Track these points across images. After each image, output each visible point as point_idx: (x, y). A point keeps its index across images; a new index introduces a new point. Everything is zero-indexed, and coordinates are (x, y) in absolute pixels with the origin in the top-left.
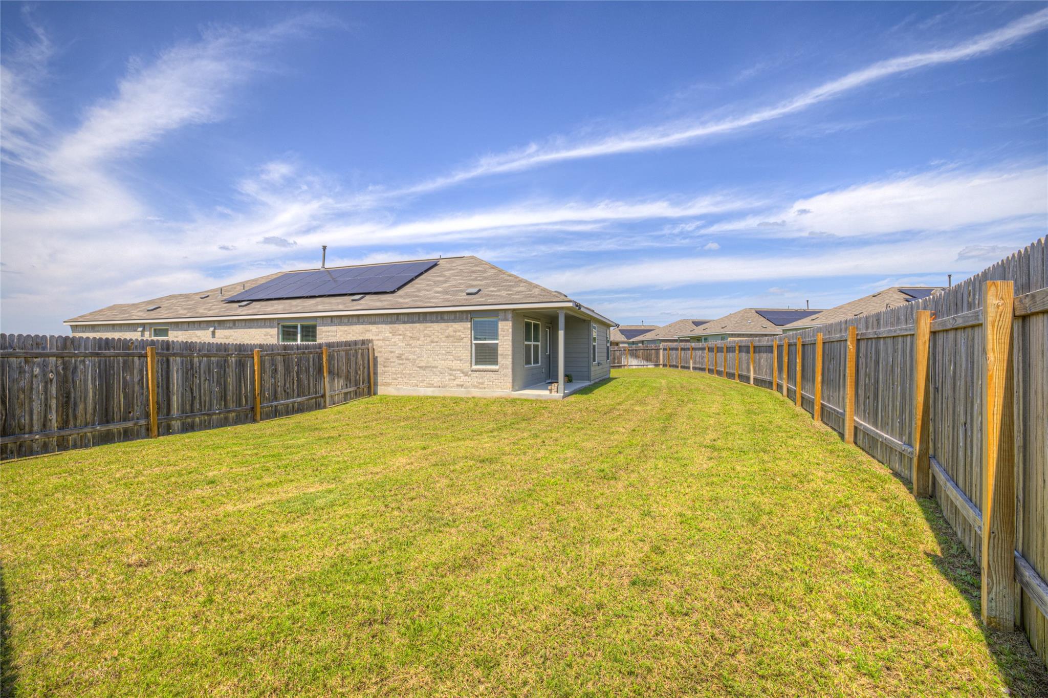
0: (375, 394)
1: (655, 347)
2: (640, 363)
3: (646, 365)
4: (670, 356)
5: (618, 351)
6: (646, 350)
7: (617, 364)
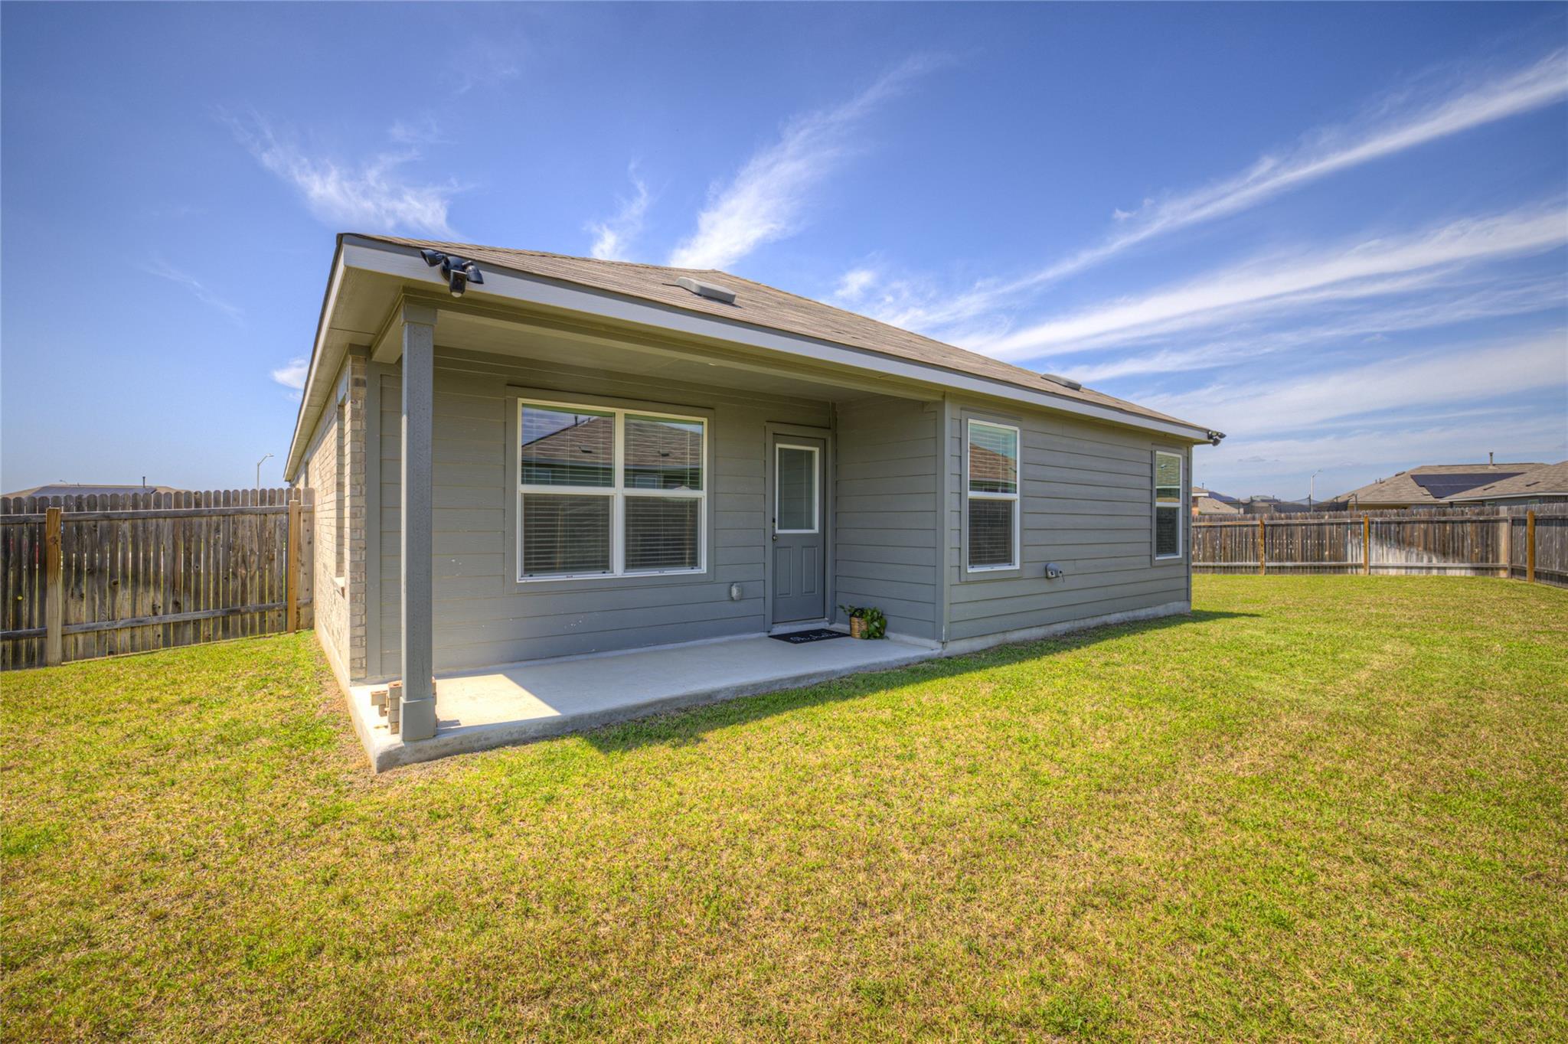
0: (309, 627)
1: (1478, 514)
2: (1417, 561)
3: (1439, 568)
4: (1537, 543)
5: (1332, 524)
6: (1438, 522)
7: (1330, 560)
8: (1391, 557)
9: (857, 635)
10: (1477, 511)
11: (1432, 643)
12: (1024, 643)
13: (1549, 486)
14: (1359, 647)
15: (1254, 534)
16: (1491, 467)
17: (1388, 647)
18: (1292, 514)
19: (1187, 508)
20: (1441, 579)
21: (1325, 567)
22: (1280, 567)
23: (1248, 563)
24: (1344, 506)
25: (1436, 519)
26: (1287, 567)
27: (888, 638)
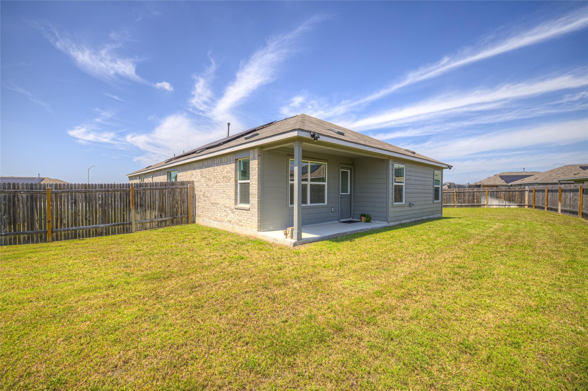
0: (194, 222)
1: (519, 189)
2: (502, 203)
3: (508, 205)
4: (536, 197)
5: (477, 192)
6: (508, 191)
7: (476, 203)
8: (494, 202)
9: (363, 221)
10: (519, 188)
11: (508, 223)
12: (405, 223)
13: (541, 180)
14: (490, 224)
15: (453, 195)
16: (524, 173)
17: (497, 224)
18: (460, 189)
19: (442, 187)
20: (509, 209)
21: (475, 205)
22: (461, 206)
23: (451, 204)
24: (479, 186)
25: (507, 190)
26: (463, 205)
27: (371, 222)
